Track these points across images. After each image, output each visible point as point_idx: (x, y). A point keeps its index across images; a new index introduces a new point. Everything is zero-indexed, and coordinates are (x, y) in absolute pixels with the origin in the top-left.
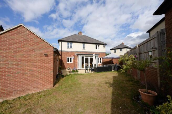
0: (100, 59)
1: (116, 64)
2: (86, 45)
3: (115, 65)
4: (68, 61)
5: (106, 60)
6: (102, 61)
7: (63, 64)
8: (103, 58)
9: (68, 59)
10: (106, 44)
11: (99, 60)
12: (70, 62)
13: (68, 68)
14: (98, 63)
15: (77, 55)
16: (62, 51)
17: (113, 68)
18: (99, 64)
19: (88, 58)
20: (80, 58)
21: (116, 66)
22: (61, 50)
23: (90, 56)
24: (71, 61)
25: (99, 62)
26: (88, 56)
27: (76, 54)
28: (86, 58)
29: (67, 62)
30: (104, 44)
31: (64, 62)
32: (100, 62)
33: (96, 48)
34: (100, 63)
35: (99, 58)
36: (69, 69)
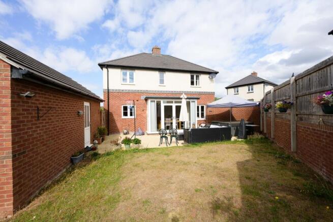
0: (202, 108)
1: (242, 120)
2: (167, 75)
3: (239, 122)
4: (125, 114)
5: (216, 112)
6: (207, 112)
7: (114, 121)
8: (208, 107)
9: (125, 108)
10: (217, 73)
11: (198, 110)
12: (129, 116)
13: (125, 131)
14: (197, 119)
15: (146, 99)
16: (108, 90)
17: (233, 132)
18: (198, 121)
19: (171, 107)
20: (151, 107)
21: (241, 125)
22: (107, 88)
23: (176, 102)
24: (131, 115)
25: (198, 116)
26: (172, 102)
27: (143, 97)
28: (165, 107)
29: (124, 117)
30: (212, 73)
31: (116, 117)
32: (202, 116)
33: (192, 83)
34: (200, 118)
35: (198, 107)
36: (126, 134)
